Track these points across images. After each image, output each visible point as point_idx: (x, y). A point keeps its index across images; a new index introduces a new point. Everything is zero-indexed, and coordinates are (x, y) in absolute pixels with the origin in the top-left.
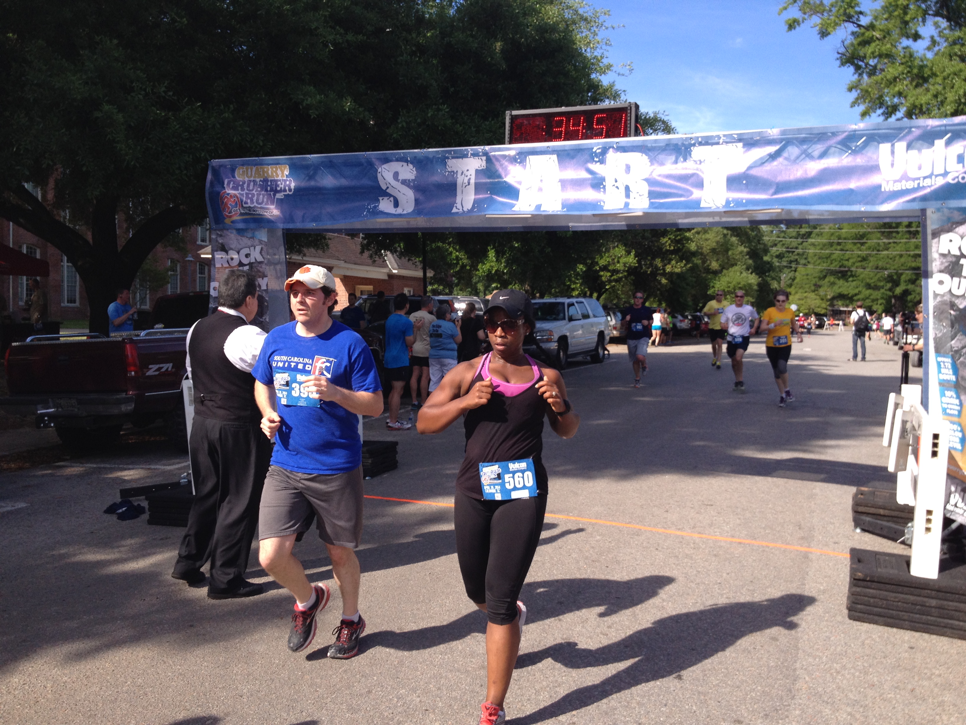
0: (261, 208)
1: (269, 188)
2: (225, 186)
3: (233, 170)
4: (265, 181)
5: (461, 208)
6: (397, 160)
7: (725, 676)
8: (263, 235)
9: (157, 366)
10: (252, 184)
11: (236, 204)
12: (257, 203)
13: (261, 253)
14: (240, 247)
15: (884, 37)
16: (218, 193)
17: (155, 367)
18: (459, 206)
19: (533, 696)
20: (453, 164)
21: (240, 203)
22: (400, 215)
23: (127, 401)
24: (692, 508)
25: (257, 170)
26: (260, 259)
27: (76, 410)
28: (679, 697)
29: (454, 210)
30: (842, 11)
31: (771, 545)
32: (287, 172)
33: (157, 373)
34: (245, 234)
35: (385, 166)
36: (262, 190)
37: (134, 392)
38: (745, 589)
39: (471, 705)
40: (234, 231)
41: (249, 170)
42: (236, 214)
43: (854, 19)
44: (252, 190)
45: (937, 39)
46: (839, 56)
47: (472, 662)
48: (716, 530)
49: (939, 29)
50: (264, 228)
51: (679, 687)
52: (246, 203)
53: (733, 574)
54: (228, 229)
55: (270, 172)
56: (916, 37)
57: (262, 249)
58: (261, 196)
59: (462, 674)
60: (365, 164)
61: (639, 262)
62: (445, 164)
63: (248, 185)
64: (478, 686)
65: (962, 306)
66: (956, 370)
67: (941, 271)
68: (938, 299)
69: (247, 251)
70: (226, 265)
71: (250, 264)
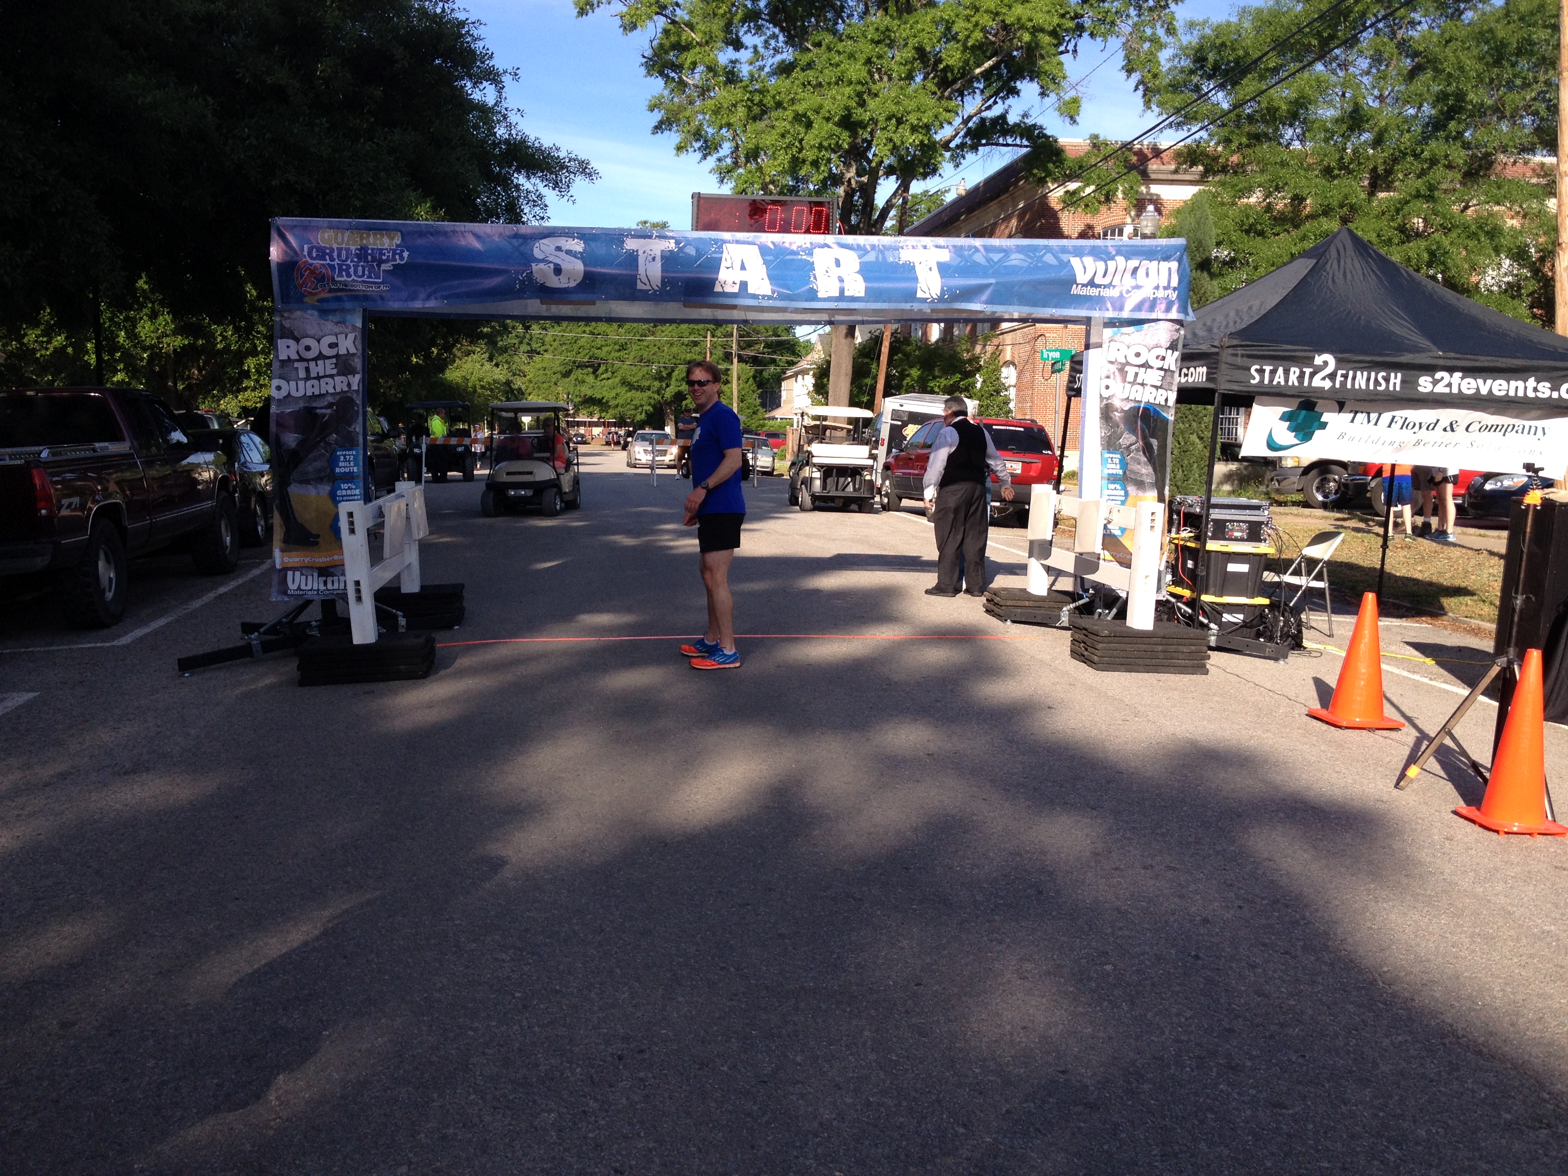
0: (363, 282)
2: (305, 253)
4: (363, 249)
5: (647, 283)
6: (560, 236)
8: (356, 319)
10: (343, 250)
11: (324, 277)
12: (355, 276)
13: (354, 342)
14: (322, 333)
17: (66, 502)
18: (645, 281)
21: (329, 276)
25: (350, 235)
26: (353, 350)
32: (397, 240)
35: (544, 241)
41: (339, 235)
42: (322, 290)
43: (668, 12)
44: (344, 259)
46: (645, 60)
49: (763, 38)
52: (338, 276)
54: (303, 309)
55: (371, 239)
56: (738, 45)
57: (355, 338)
63: (340, 254)
65: (1126, 408)
66: (1124, 465)
67: (1108, 377)
68: (1105, 402)
69: (331, 339)
70: (294, 356)
71: (337, 356)
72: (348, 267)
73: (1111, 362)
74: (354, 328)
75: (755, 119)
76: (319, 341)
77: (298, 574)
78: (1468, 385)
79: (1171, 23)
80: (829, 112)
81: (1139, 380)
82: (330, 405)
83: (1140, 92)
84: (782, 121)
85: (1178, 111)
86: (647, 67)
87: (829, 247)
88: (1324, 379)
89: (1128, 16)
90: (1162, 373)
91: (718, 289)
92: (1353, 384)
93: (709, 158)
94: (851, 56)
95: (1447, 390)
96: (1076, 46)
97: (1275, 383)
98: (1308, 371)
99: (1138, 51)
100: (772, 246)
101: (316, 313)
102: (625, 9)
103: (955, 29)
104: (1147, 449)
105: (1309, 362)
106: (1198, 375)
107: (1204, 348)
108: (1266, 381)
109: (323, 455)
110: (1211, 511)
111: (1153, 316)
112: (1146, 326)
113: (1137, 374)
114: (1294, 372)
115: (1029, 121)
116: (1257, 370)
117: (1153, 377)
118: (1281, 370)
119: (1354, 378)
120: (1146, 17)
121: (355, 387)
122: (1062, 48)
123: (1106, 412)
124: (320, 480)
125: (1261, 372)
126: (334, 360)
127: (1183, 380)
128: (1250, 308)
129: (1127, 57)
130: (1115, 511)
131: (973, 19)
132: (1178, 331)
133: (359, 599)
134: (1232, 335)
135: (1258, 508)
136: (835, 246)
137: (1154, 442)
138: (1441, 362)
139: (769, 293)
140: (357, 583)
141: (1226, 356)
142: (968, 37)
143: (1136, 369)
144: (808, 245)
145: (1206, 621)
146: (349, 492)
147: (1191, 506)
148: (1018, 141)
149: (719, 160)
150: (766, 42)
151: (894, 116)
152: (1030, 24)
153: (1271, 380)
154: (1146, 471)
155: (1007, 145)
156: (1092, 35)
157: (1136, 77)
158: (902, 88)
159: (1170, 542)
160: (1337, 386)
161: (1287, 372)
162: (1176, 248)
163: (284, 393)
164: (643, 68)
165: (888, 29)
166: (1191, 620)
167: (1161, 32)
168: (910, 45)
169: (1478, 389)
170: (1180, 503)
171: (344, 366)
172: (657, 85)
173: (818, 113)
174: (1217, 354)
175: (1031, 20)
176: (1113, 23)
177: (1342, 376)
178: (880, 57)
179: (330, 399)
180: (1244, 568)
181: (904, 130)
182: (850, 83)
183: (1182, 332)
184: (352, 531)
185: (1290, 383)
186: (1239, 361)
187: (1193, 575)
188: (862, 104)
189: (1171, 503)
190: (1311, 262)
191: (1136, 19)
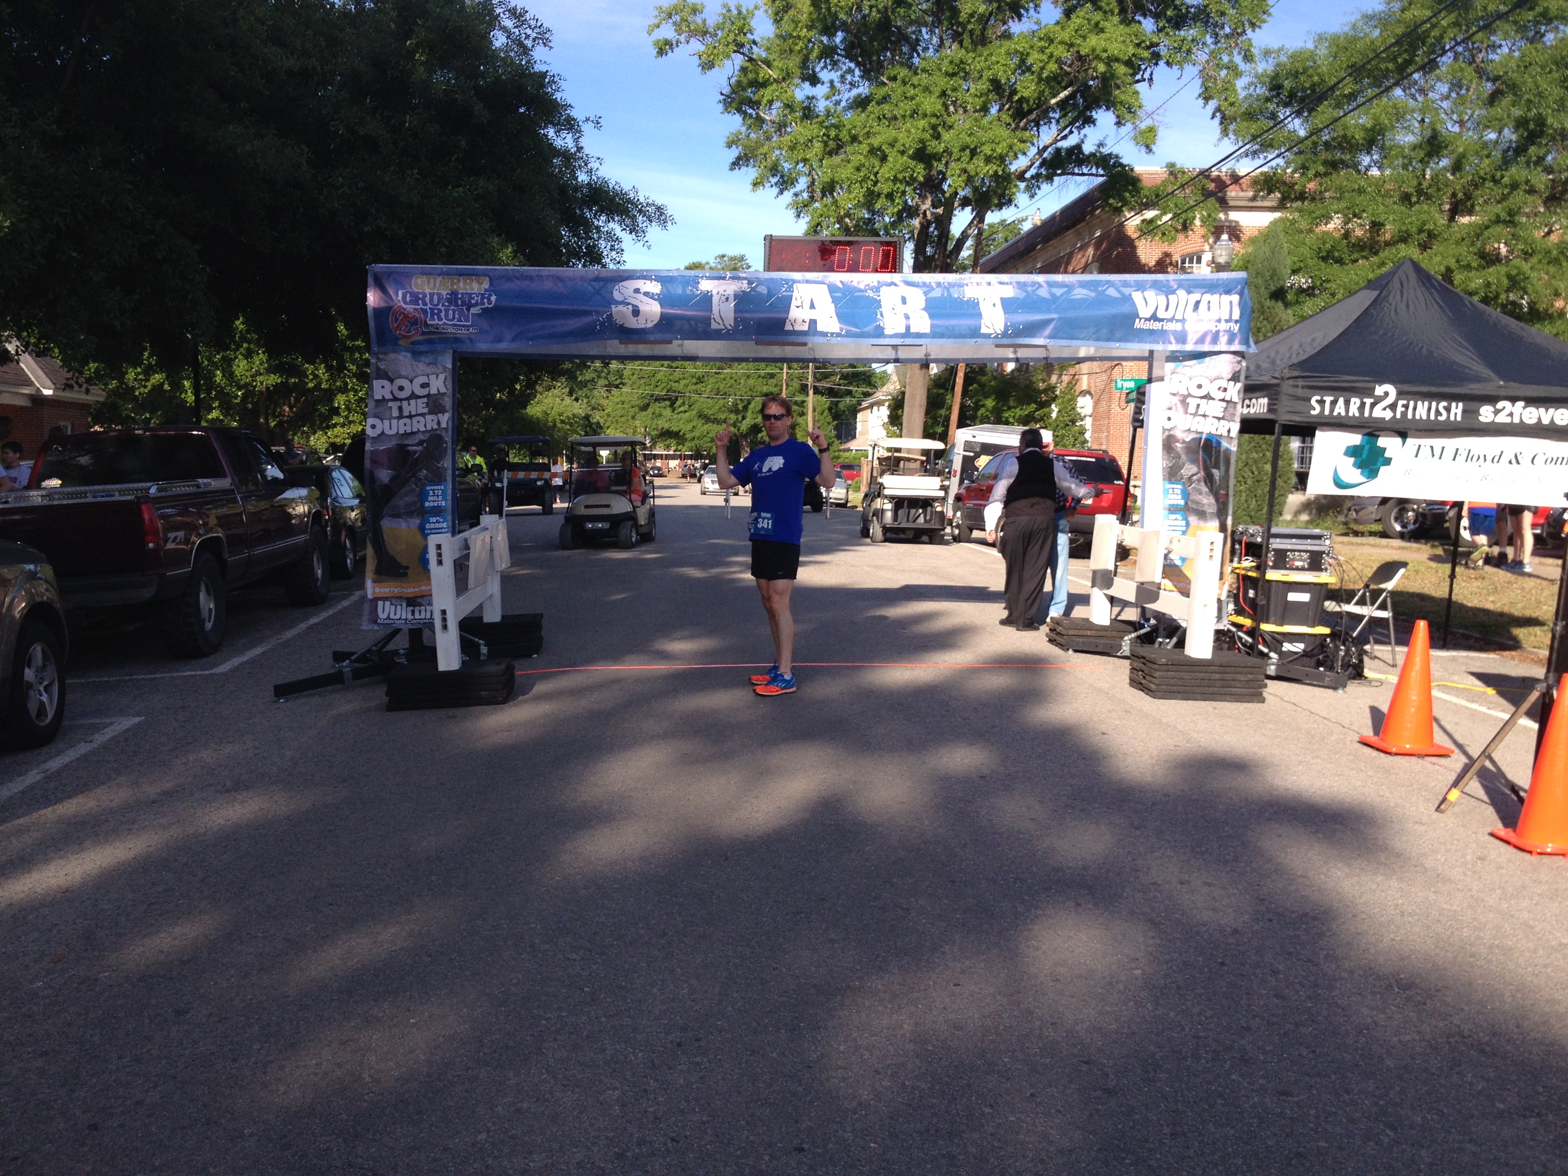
0: (451, 325)
1: (458, 302)
2: (399, 298)
4: (453, 294)
6: (638, 278)
8: (446, 360)
9: (174, 535)
11: (417, 321)
12: (447, 319)
13: (444, 382)
14: (414, 374)
15: (784, 79)
17: (172, 536)
21: (422, 320)
25: (442, 280)
26: (443, 389)
30: (731, 37)
32: (486, 285)
34: (423, 358)
36: (449, 304)
41: (431, 280)
42: (415, 333)
43: (745, 50)
44: (437, 305)
45: (837, 85)
46: (722, 97)
49: (839, 73)
52: (431, 320)
54: (397, 352)
55: (460, 284)
56: (814, 80)
57: (446, 378)
58: (451, 312)
63: (432, 299)
65: (1188, 440)
66: (1186, 495)
67: (1170, 409)
68: (1167, 433)
69: (423, 379)
70: (389, 396)
71: (428, 396)
72: (440, 311)
73: (1174, 395)
74: (445, 369)
75: (830, 154)
76: (411, 381)
77: (388, 603)
78: (1531, 415)
79: (1249, 50)
80: (903, 145)
81: (1201, 412)
82: (421, 443)
83: (1217, 120)
84: (857, 154)
85: (1254, 138)
86: (725, 104)
87: (895, 285)
88: (1384, 409)
89: (1204, 44)
90: (1224, 404)
91: (788, 327)
92: (1414, 415)
93: (786, 193)
94: (927, 89)
95: (1508, 420)
96: (1151, 74)
97: (1335, 414)
98: (1368, 401)
99: (1215, 79)
100: (840, 285)
101: (409, 355)
102: (702, 48)
103: (1029, 61)
104: (1209, 479)
105: (1370, 393)
106: (1260, 406)
107: (1265, 379)
108: (1327, 412)
109: (414, 490)
110: (1272, 540)
111: (1216, 348)
112: (1207, 359)
113: (1198, 406)
114: (1355, 402)
115: (1105, 151)
116: (1317, 401)
117: (1216, 408)
118: (1341, 401)
119: (1415, 409)
120: (1222, 45)
121: (444, 425)
122: (1138, 77)
123: (1169, 444)
124: (410, 514)
125: (1321, 402)
126: (425, 400)
127: (1245, 411)
128: (1314, 340)
129: (1203, 84)
130: (1175, 541)
131: (1047, 51)
132: (1239, 362)
133: (445, 627)
134: (1292, 367)
135: (1319, 537)
136: (901, 284)
137: (1215, 472)
138: (1503, 393)
139: (838, 331)
140: (444, 612)
141: (1287, 387)
142: (1043, 68)
143: (1198, 401)
144: (876, 284)
145: (1266, 650)
146: (437, 525)
147: (1252, 535)
148: (1094, 171)
149: (796, 195)
150: (842, 76)
151: (968, 147)
152: (1105, 55)
153: (1332, 410)
154: (1208, 501)
155: (1083, 174)
156: (1168, 64)
157: (1213, 104)
158: (976, 120)
159: (1232, 572)
160: (1398, 416)
161: (1347, 403)
162: (1237, 281)
163: (378, 431)
164: (721, 106)
165: (962, 62)
166: (1251, 649)
167: (1238, 59)
168: (985, 78)
169: (1539, 419)
170: (1242, 533)
171: (435, 405)
172: (735, 122)
173: (893, 146)
174: (1277, 385)
175: (1105, 51)
176: (1189, 51)
177: (1403, 406)
178: (954, 90)
179: (421, 437)
180: (1305, 597)
181: (979, 162)
182: (925, 115)
183: (1244, 364)
184: (440, 563)
185: (1351, 414)
186: (1300, 392)
187: (1253, 604)
188: (937, 137)
189: (1233, 532)
190: (1375, 293)
191: (1212, 47)
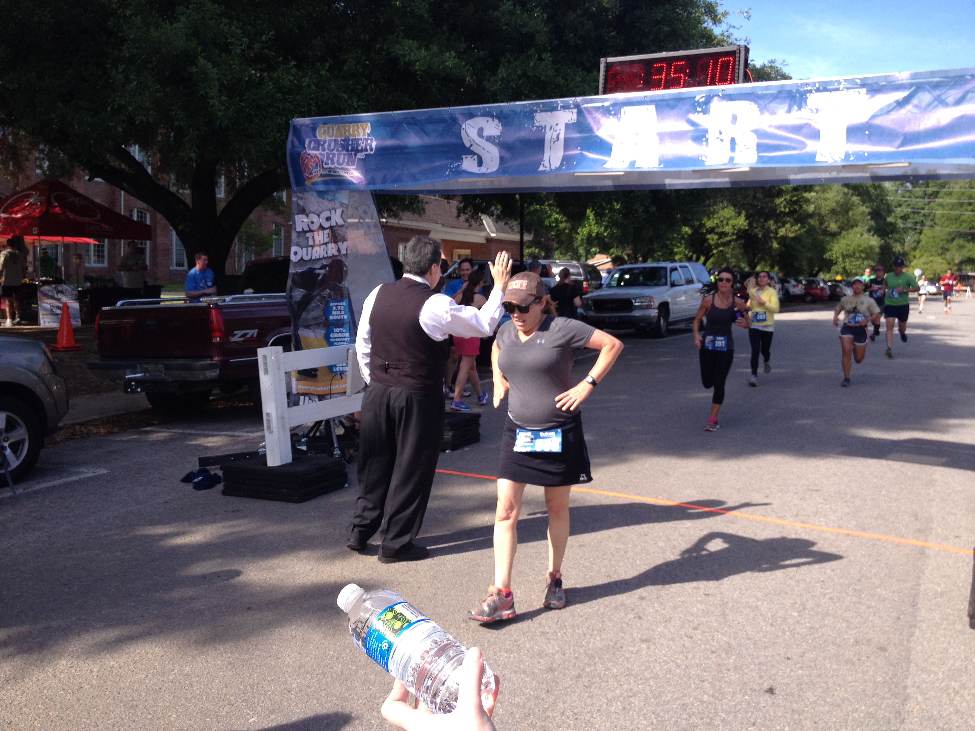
0: (342, 169)
1: (350, 148)
2: (306, 146)
3: (314, 130)
4: (346, 140)
5: (548, 166)
6: (482, 115)
7: (824, 692)
8: (343, 197)
9: (242, 332)
10: (333, 143)
11: (317, 165)
12: (338, 163)
13: (342, 216)
14: (321, 210)
16: (299, 154)
17: (240, 333)
18: (546, 163)
19: (604, 707)
20: (541, 118)
21: (320, 164)
22: (483, 175)
23: (211, 367)
24: (796, 493)
25: (338, 128)
26: (340, 222)
27: (163, 375)
28: (770, 715)
29: (541, 168)
31: (884, 538)
32: (368, 130)
33: (242, 339)
34: (326, 196)
35: (469, 122)
36: (343, 150)
37: (219, 359)
38: (851, 589)
39: (534, 714)
40: (315, 194)
41: (331, 129)
42: (316, 175)
44: (333, 150)
47: (539, 662)
48: (821, 519)
50: (345, 190)
51: (770, 703)
52: (326, 164)
53: (839, 571)
54: (308, 192)
55: (351, 130)
57: (343, 212)
58: (342, 156)
59: (527, 675)
60: (450, 121)
61: (750, 224)
62: (533, 118)
63: (329, 145)
64: (544, 691)
69: (326, 214)
70: (306, 228)
71: (331, 228)
74: (342, 205)
77: (307, 398)
109: (321, 306)
124: (317, 325)
126: (328, 231)
133: (269, 428)
140: (268, 415)
146: (340, 335)
163: (298, 257)
171: (334, 235)
184: (266, 371)
